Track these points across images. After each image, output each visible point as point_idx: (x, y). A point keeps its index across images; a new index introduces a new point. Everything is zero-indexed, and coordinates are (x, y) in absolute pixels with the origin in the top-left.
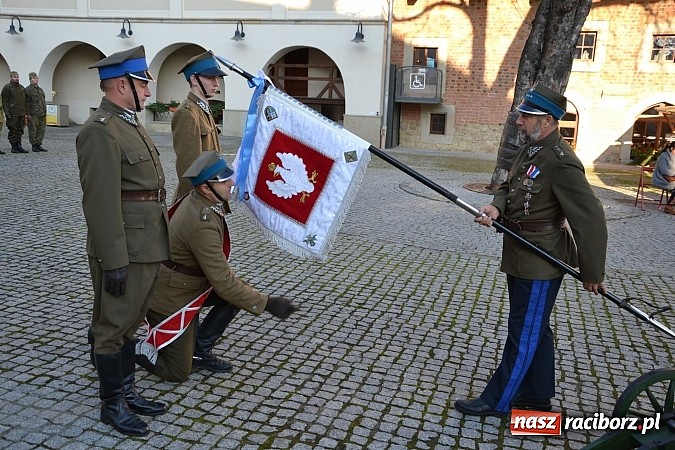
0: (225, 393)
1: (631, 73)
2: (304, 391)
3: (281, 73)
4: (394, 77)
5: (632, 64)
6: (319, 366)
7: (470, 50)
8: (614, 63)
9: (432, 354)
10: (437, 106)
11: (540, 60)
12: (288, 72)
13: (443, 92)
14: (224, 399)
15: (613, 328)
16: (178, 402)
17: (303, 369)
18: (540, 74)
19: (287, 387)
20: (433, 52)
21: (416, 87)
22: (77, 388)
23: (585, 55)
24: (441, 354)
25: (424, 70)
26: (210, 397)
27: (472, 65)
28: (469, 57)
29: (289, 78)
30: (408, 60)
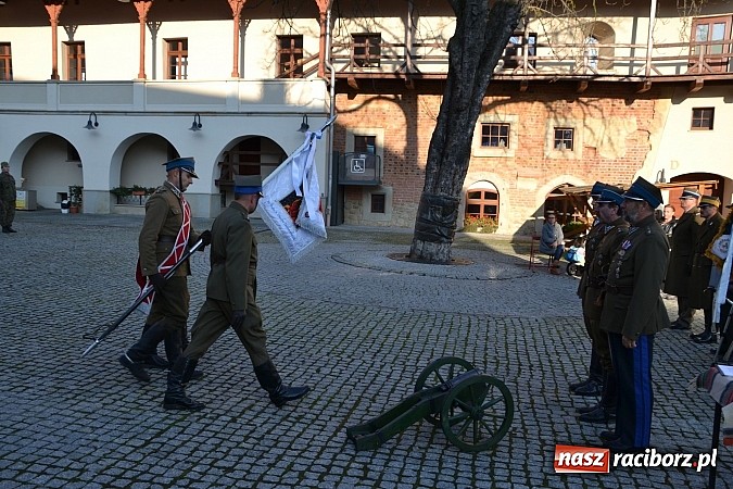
0: (157, 394)
1: (539, 159)
2: (215, 393)
3: (236, 159)
4: (337, 162)
5: (539, 151)
6: (230, 379)
7: (405, 137)
8: (525, 151)
9: (318, 371)
10: (377, 187)
11: (444, 149)
12: (242, 158)
13: (382, 175)
14: (155, 397)
15: (465, 353)
16: (121, 400)
17: (218, 380)
18: (445, 160)
19: (202, 391)
20: (372, 139)
21: (357, 170)
22: (46, 393)
23: (502, 143)
24: (325, 371)
25: (364, 156)
26: (145, 397)
27: (407, 150)
28: (404, 144)
29: (242, 164)
30: (350, 147)
